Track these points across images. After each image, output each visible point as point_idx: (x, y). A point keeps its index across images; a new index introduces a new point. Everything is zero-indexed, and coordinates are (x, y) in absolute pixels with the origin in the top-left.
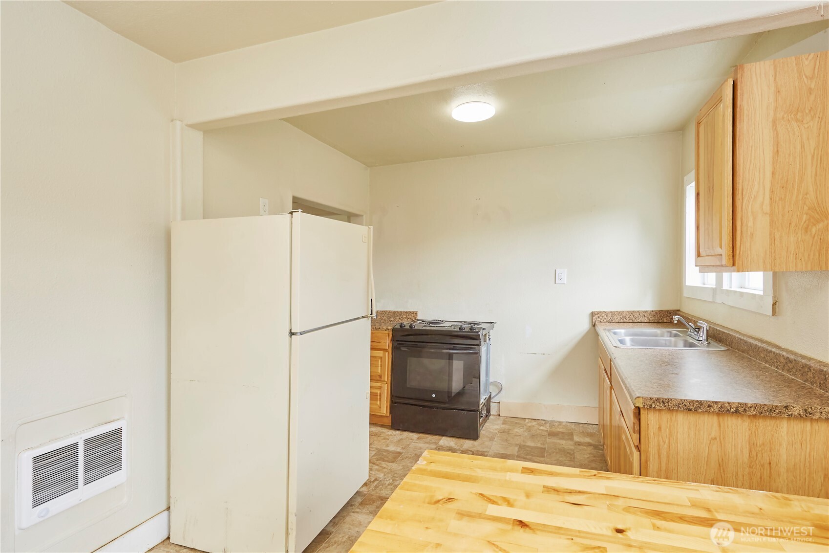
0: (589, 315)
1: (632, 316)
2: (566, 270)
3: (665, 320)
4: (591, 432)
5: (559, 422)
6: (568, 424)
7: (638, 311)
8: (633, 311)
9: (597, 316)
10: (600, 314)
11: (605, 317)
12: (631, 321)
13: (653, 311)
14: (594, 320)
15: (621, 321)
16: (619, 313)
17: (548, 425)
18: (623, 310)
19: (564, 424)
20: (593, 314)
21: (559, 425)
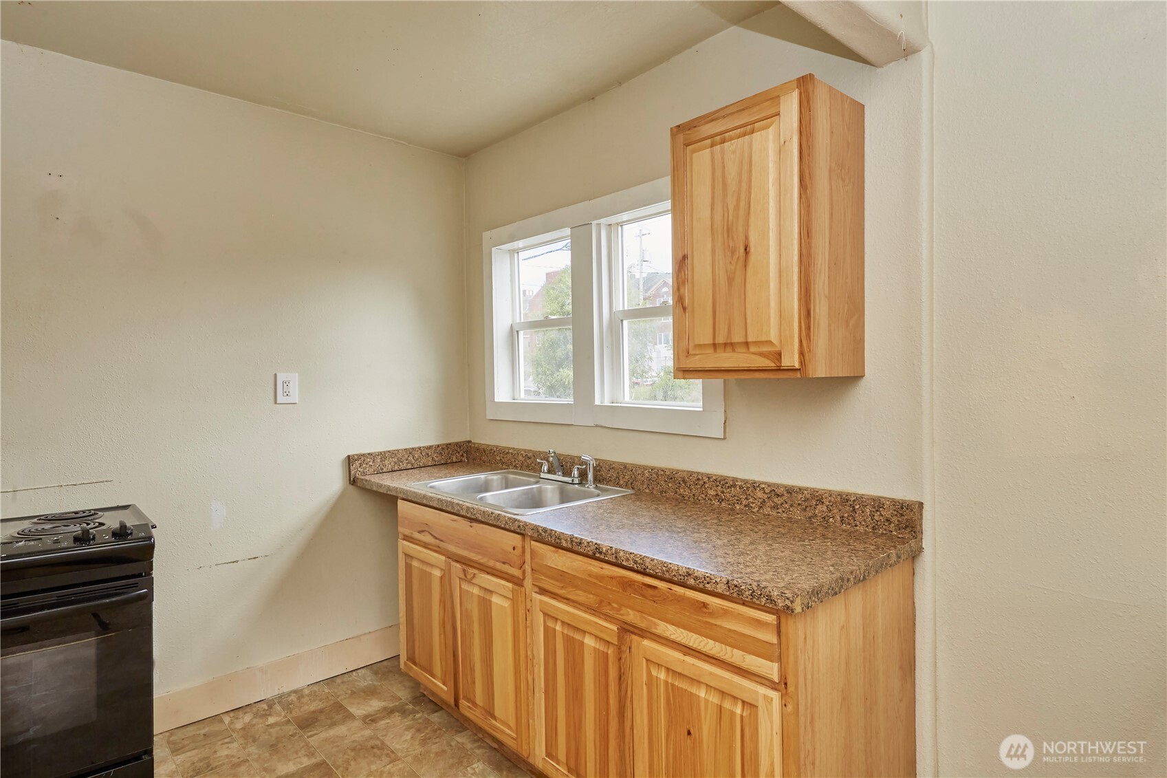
0: (343, 462)
1: (411, 458)
2: (297, 374)
3: (454, 460)
4: (365, 686)
5: (295, 692)
6: (316, 688)
7: (420, 448)
8: (413, 448)
9: (357, 463)
10: (362, 459)
11: (371, 463)
12: (409, 466)
13: (438, 446)
14: (353, 472)
15: (396, 468)
16: (393, 453)
17: (278, 707)
18: (398, 448)
19: (307, 692)
20: (350, 460)
21: (299, 699)
